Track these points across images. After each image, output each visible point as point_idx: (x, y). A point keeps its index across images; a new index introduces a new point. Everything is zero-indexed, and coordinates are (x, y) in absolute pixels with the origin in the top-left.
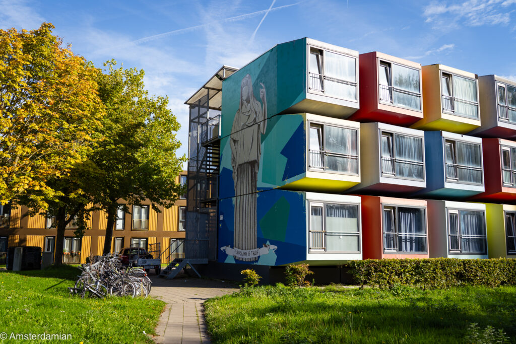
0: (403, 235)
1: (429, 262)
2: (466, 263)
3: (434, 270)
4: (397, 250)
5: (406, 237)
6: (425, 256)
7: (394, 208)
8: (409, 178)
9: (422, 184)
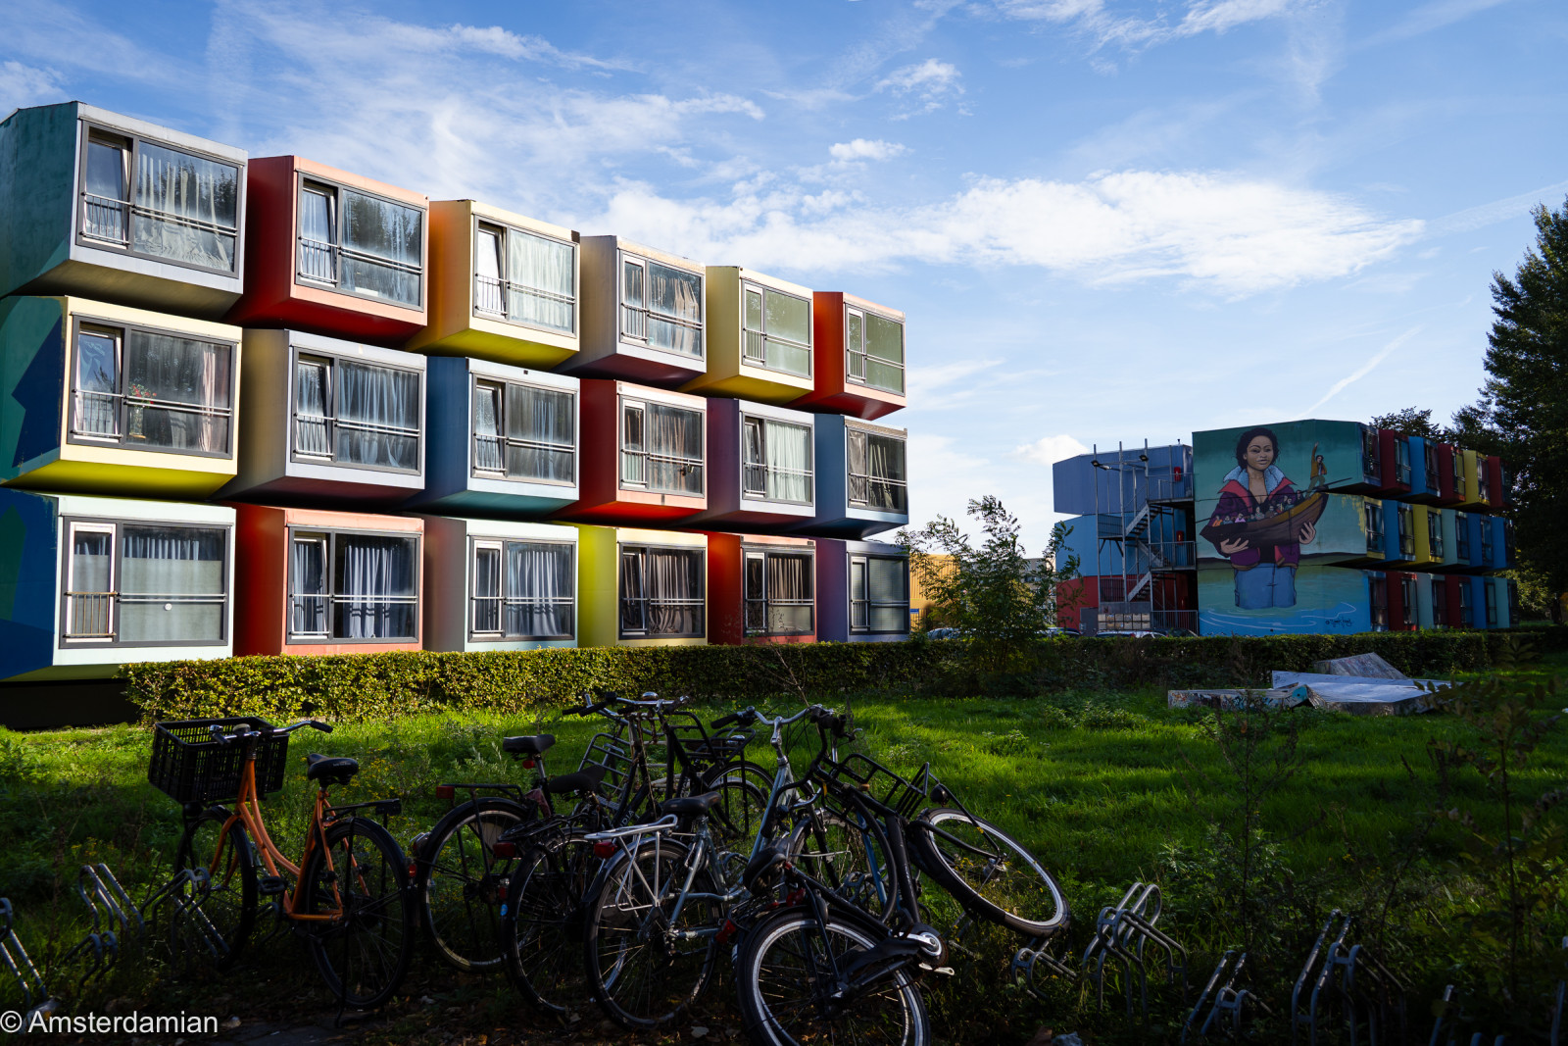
0: (356, 599)
1: (344, 663)
2: (447, 662)
3: (357, 679)
4: (327, 635)
5: (364, 605)
6: (412, 646)
7: (328, 536)
8: (376, 466)
9: (415, 481)
